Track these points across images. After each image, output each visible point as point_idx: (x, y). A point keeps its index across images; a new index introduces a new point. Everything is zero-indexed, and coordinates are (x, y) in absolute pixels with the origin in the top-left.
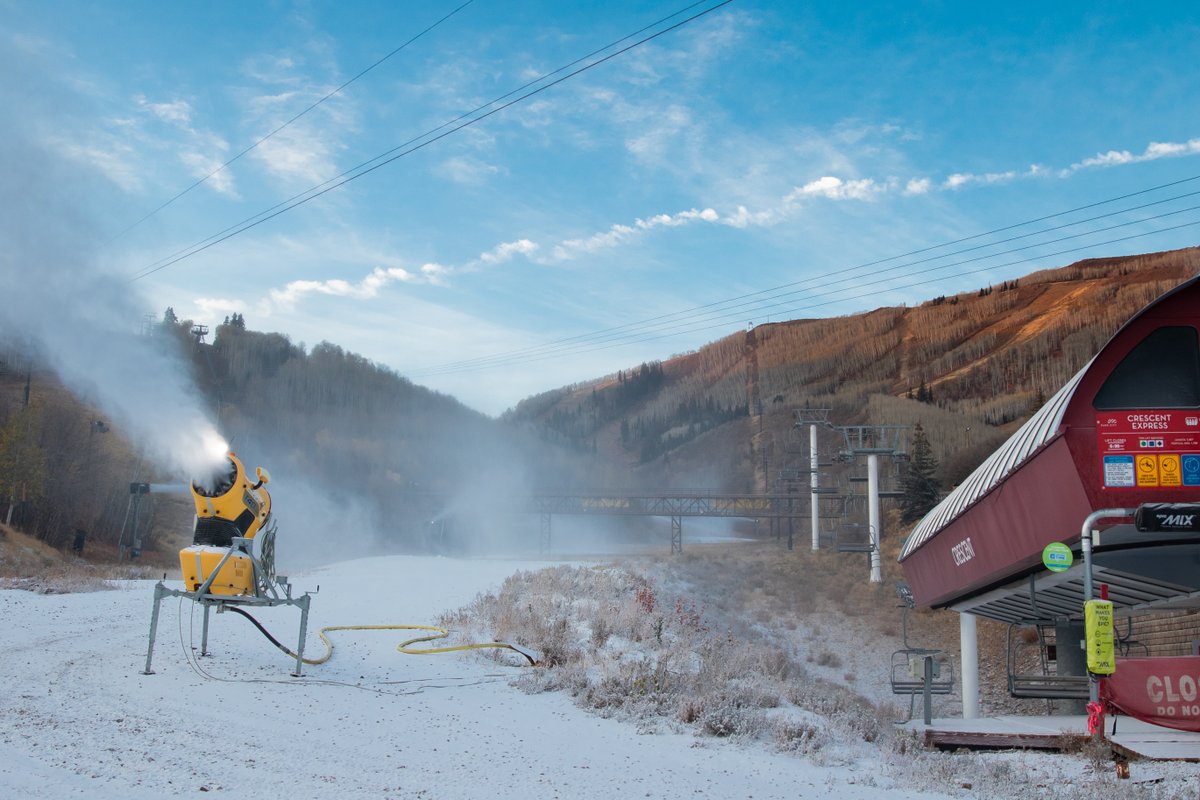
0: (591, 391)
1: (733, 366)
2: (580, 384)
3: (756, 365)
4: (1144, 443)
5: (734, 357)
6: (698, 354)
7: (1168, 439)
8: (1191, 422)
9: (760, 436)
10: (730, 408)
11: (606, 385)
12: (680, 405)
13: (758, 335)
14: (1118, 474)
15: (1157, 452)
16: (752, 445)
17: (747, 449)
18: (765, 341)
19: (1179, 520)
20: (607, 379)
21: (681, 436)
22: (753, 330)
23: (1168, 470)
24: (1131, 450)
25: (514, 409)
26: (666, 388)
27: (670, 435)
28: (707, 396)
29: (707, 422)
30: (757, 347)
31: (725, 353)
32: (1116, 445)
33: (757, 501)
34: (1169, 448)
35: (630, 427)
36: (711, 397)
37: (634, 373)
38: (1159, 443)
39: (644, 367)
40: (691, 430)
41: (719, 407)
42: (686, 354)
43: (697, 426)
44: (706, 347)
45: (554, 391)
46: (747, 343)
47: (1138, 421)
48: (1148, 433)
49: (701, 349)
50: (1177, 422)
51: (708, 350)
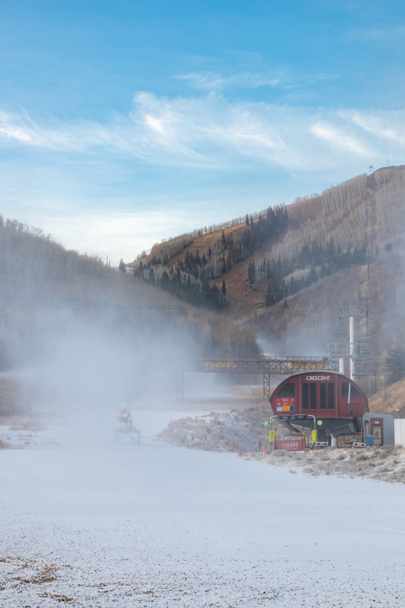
0: (220, 235)
1: (352, 209)
2: (210, 228)
3: (374, 209)
4: (284, 404)
5: (354, 201)
6: (322, 196)
7: (288, 403)
8: (292, 400)
9: (368, 284)
10: (349, 250)
11: (234, 228)
12: (303, 248)
13: (377, 179)
14: (279, 409)
15: (286, 405)
16: (360, 293)
17: (356, 296)
18: (384, 185)
19: (301, 417)
20: (234, 223)
21: (303, 278)
22: (373, 175)
23: (288, 408)
24: (282, 405)
25: (148, 253)
26: (290, 232)
27: (292, 279)
28: (328, 238)
29: (327, 265)
30: (376, 191)
31: (346, 197)
32: (279, 404)
33: (318, 364)
34: (288, 405)
35: (257, 269)
36: (332, 240)
37: (260, 217)
38: (286, 404)
39: (270, 212)
40: (313, 272)
41: (339, 250)
42: (310, 197)
43: (318, 269)
44: (329, 190)
45: (185, 236)
46: (368, 186)
47: (283, 400)
48: (285, 402)
49: (324, 192)
50: (290, 400)
51: (329, 194)
